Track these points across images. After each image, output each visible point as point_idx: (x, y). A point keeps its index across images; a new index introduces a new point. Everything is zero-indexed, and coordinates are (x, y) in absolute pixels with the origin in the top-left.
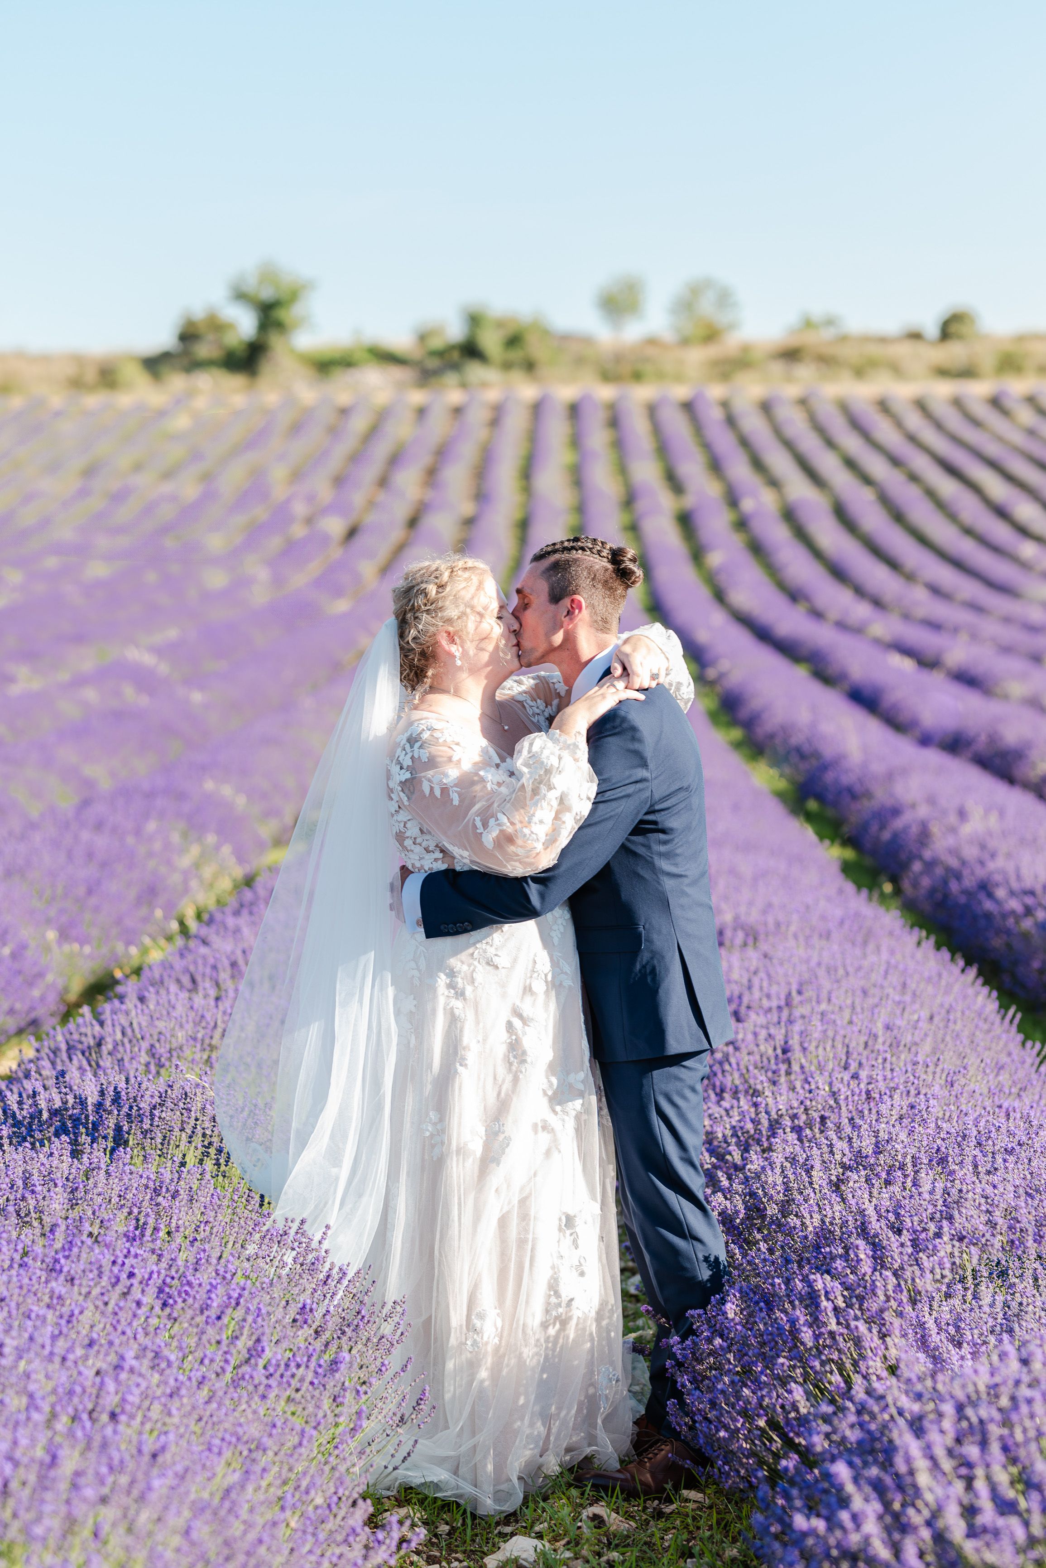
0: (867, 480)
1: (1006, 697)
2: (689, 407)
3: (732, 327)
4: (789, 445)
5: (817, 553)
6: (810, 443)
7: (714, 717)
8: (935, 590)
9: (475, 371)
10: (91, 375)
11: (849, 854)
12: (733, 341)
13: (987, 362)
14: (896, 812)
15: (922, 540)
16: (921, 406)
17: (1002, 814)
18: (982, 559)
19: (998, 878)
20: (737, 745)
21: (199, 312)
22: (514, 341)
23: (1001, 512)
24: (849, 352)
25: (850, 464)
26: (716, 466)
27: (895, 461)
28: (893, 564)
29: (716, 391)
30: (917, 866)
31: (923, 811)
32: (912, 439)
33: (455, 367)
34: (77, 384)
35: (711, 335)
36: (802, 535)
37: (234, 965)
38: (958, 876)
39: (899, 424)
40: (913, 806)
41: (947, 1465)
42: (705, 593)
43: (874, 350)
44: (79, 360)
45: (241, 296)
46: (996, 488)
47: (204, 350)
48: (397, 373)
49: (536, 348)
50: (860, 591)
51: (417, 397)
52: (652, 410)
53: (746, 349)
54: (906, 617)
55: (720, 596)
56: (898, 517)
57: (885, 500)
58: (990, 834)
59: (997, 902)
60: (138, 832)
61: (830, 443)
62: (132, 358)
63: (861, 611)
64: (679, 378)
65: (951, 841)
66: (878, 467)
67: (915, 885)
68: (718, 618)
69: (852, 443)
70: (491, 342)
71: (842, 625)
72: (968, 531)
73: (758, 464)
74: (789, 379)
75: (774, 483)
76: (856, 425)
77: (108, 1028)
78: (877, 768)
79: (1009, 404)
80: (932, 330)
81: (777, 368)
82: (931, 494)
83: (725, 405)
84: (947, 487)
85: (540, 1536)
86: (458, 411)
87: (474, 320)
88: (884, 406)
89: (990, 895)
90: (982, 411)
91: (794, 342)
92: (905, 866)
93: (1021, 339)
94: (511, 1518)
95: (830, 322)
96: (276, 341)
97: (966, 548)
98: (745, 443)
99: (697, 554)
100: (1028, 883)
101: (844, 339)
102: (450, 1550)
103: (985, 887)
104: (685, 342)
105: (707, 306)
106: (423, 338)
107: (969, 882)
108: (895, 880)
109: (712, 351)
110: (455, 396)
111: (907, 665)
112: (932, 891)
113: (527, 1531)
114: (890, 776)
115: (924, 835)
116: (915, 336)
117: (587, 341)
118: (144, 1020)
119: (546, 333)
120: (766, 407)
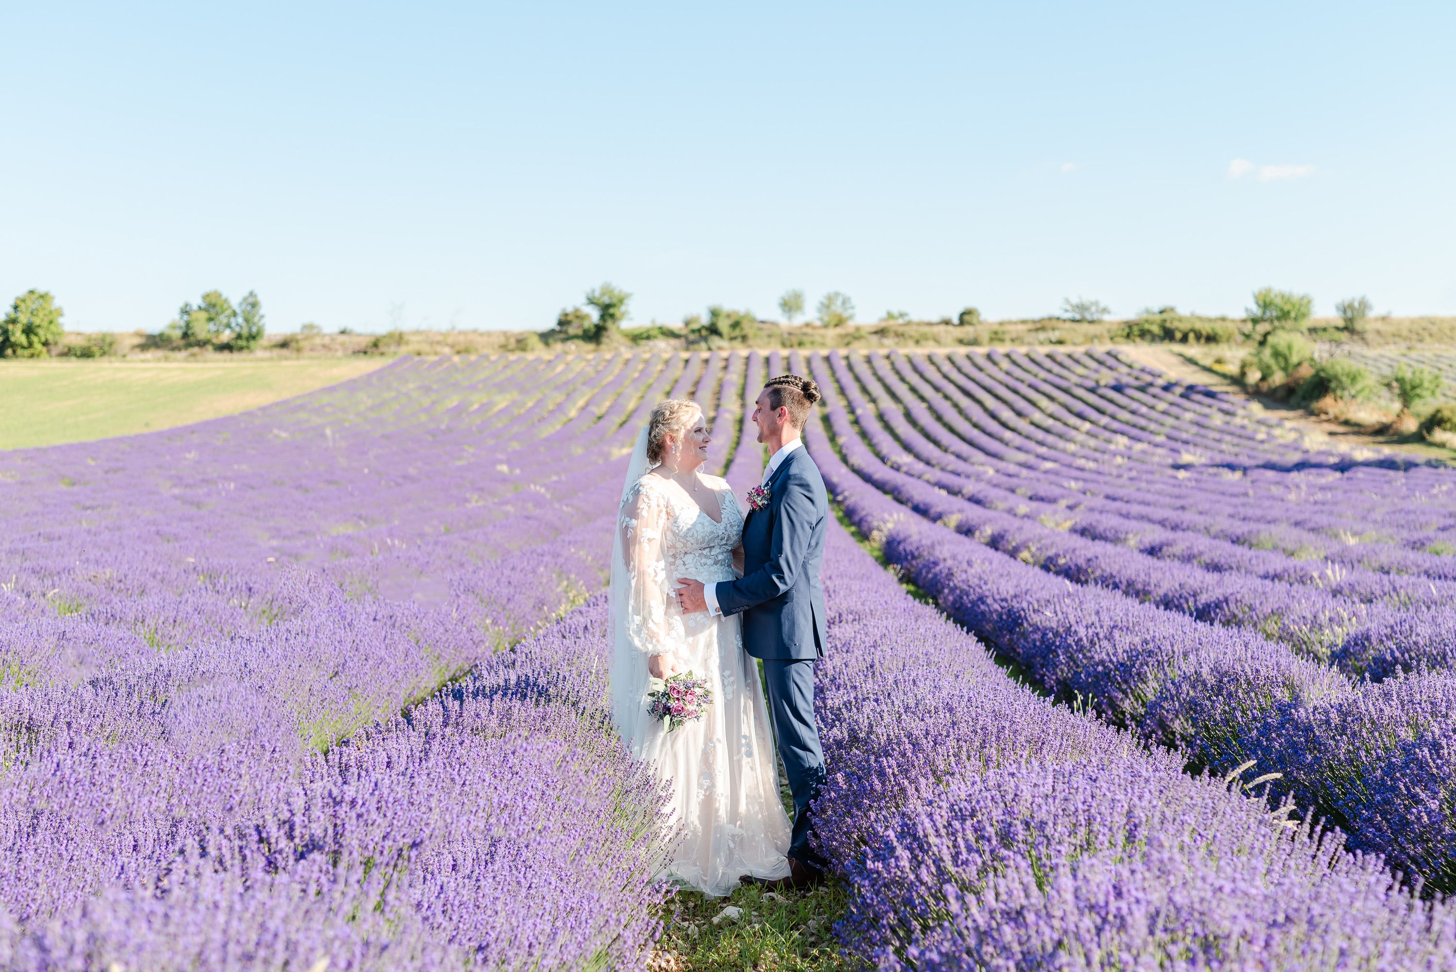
0: (922, 398)
1: (996, 509)
2: (827, 359)
3: (851, 317)
4: (880, 379)
5: (896, 437)
6: (892, 380)
7: (840, 520)
8: (958, 456)
9: (715, 341)
10: (512, 343)
11: (912, 588)
12: (851, 325)
13: (985, 337)
14: (936, 564)
15: (952, 430)
16: (950, 359)
17: (991, 563)
18: (983, 440)
19: (987, 593)
20: (853, 534)
21: (570, 309)
22: (736, 325)
23: (993, 416)
24: (911, 331)
25: (913, 390)
26: (842, 391)
27: (937, 389)
28: (936, 443)
29: (843, 352)
30: (946, 591)
31: (949, 563)
32: (946, 377)
33: (705, 339)
34: (504, 347)
35: (839, 322)
36: (888, 427)
37: (586, 628)
38: (968, 595)
39: (939, 369)
40: (945, 560)
41: (943, 832)
42: (837, 458)
43: (926, 329)
44: (505, 334)
45: (591, 301)
46: (990, 402)
47: (572, 330)
48: (674, 342)
49: (748, 329)
50: (918, 457)
51: (685, 355)
52: (809, 361)
53: (858, 329)
54: (943, 469)
55: (845, 460)
56: (939, 418)
57: (931, 408)
58: (984, 572)
59: (988, 605)
60: (534, 572)
61: (903, 379)
62: (535, 333)
63: (920, 466)
64: (823, 345)
65: (964, 576)
66: (927, 391)
67: (945, 599)
68: (844, 469)
69: (914, 379)
70: (723, 326)
71: (908, 474)
72: (975, 426)
73: (865, 390)
74: (882, 345)
75: (873, 401)
76: (916, 369)
77: (519, 654)
78: (926, 542)
79: (996, 358)
80: (956, 320)
81: (875, 339)
82: (956, 405)
83: (847, 358)
84: (965, 402)
85: (740, 907)
86: (706, 361)
87: (715, 313)
88: (930, 359)
89: (983, 603)
90: (982, 362)
91: (883, 324)
92: (940, 592)
93: (1001, 324)
94: (726, 900)
95: (902, 315)
96: (609, 324)
97: (975, 434)
98: (857, 379)
99: (833, 438)
100: (1004, 595)
101: (909, 323)
102: (694, 915)
103: (982, 599)
104: (826, 326)
105: (837, 307)
106: (687, 324)
107: (973, 597)
108: (935, 599)
109: (839, 330)
110: (705, 355)
111: (943, 493)
112: (955, 602)
113: (735, 905)
114: (933, 546)
115: (950, 575)
116: (947, 322)
117: (774, 324)
118: (538, 650)
119: (753, 320)
120: (869, 360)
